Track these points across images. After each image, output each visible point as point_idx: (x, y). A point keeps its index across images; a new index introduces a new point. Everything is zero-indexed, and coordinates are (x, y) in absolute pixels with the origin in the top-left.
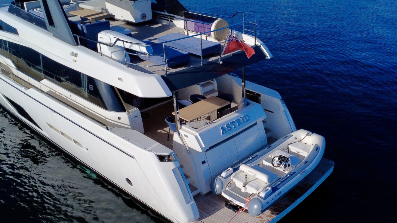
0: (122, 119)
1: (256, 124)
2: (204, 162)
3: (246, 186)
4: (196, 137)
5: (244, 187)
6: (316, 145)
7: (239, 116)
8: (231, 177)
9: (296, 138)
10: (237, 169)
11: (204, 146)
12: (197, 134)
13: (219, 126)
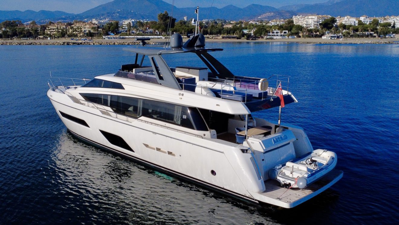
0: (206, 136)
1: (289, 143)
2: (263, 160)
3: (293, 173)
4: (260, 143)
5: (291, 174)
6: (331, 156)
7: (281, 135)
8: (282, 169)
9: (316, 154)
10: (285, 165)
11: (264, 148)
12: (260, 141)
13: (272, 138)
